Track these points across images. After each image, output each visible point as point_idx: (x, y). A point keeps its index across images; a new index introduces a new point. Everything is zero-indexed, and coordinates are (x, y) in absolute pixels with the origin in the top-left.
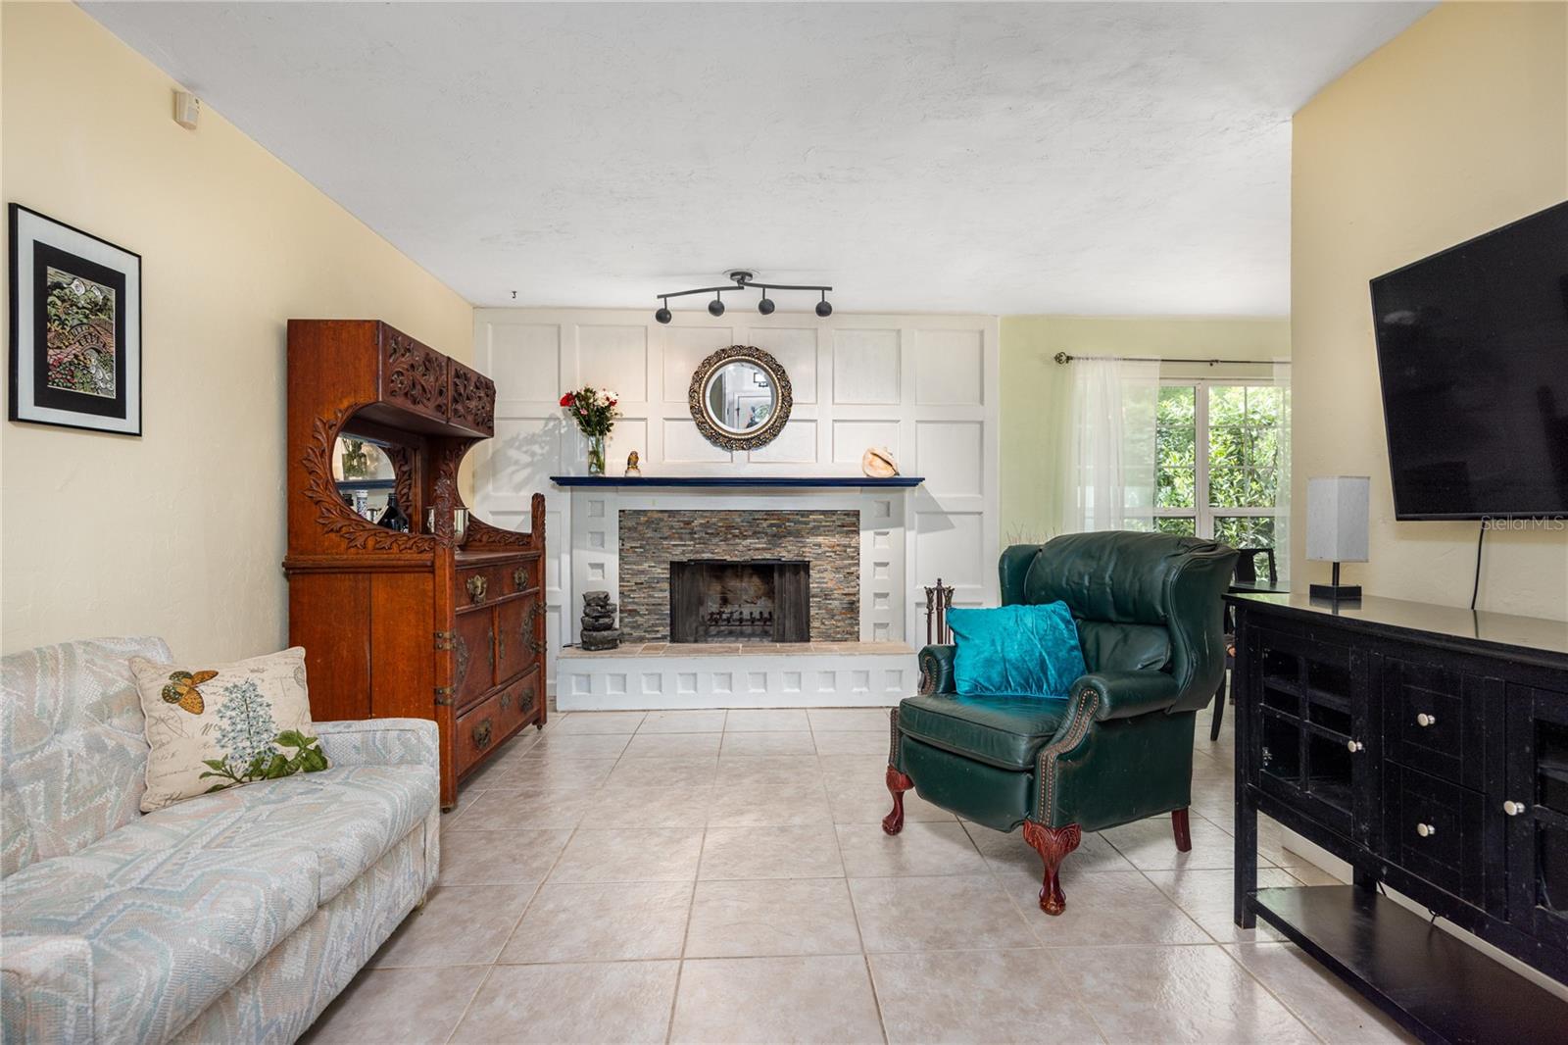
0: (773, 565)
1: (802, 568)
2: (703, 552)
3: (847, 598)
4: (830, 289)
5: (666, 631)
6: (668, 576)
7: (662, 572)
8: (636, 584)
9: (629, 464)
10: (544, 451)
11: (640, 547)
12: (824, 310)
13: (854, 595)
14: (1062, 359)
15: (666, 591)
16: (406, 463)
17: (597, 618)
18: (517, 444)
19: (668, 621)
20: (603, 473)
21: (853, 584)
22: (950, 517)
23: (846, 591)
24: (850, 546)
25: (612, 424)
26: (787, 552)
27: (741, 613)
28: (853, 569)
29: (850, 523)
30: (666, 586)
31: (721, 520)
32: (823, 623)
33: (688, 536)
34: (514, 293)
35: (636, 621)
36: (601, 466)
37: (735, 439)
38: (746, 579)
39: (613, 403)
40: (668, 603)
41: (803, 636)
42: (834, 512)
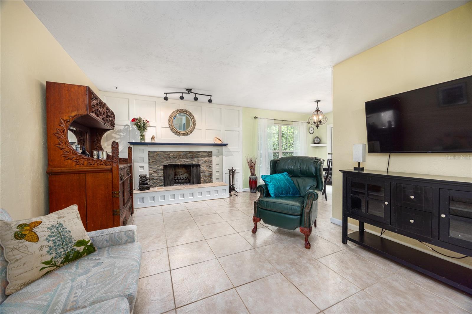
0: (191, 165)
1: (198, 166)
2: (173, 162)
3: (210, 173)
4: (212, 96)
5: (163, 184)
6: (163, 169)
7: (161, 168)
8: (154, 171)
9: (152, 139)
10: (124, 135)
11: (155, 162)
12: (210, 101)
13: (211, 172)
14: (256, 118)
15: (162, 173)
16: (82, 137)
17: (144, 182)
18: (115, 132)
19: (163, 181)
20: (144, 141)
21: (211, 169)
22: (233, 153)
23: (209, 171)
24: (210, 160)
25: (147, 128)
26: (195, 162)
27: (180, 178)
28: (211, 166)
29: (210, 154)
30: (162, 172)
31: (178, 154)
32: (204, 179)
33: (168, 158)
34: (116, 87)
35: (154, 182)
36: (143, 139)
37: (181, 133)
38: (181, 169)
39: (148, 122)
40: (163, 176)
41: (199, 182)
42: (206, 152)
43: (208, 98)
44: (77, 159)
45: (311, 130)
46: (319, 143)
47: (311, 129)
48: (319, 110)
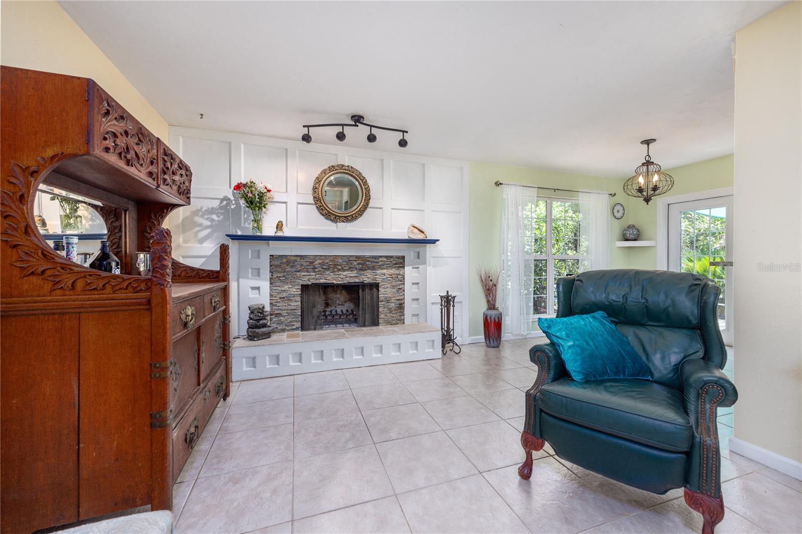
0: (358, 286)
1: (375, 286)
2: (321, 279)
3: (398, 302)
4: (407, 132)
5: (299, 325)
6: (300, 293)
7: (296, 290)
8: (280, 298)
9: (277, 228)
10: (220, 219)
11: (283, 277)
12: (403, 143)
13: (402, 300)
14: (498, 184)
15: (298, 301)
16: (117, 220)
17: (258, 320)
18: (201, 213)
19: (300, 319)
20: (261, 233)
21: (401, 294)
22: (448, 259)
23: (398, 298)
24: (400, 275)
25: (267, 204)
26: (367, 277)
27: (336, 311)
28: (401, 286)
29: (400, 262)
30: (299, 299)
31: (331, 261)
32: (386, 316)
33: (312, 270)
34: (202, 115)
35: (281, 320)
36: (259, 228)
37: (339, 216)
38: (339, 292)
39: (269, 191)
40: (300, 308)
41: (375, 322)
42: (391, 257)
43: (399, 136)
44: (57, 273)
45: (618, 211)
46: (636, 240)
47: (618, 208)
48: (653, 163)
